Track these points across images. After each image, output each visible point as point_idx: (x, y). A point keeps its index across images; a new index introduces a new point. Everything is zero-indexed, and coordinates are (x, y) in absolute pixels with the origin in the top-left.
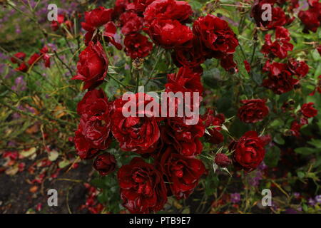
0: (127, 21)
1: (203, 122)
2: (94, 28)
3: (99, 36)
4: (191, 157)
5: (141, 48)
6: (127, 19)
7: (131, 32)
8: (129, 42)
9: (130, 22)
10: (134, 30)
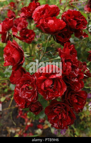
0: (18, 24)
1: (82, 70)
2: (6, 32)
3: (10, 36)
4: (79, 91)
5: (30, 36)
6: (18, 23)
7: (23, 29)
8: (23, 35)
9: (20, 24)
10: (24, 28)
